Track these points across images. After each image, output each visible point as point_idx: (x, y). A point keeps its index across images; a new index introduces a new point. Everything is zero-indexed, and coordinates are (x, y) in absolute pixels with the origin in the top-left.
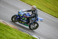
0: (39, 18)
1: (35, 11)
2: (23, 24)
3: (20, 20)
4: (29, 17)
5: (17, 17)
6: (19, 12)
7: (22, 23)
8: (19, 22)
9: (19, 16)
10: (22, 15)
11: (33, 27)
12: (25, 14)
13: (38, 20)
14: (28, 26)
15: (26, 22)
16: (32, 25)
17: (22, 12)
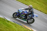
0: (35, 15)
1: (31, 9)
2: (22, 20)
3: (20, 16)
4: (27, 14)
5: (17, 14)
6: (19, 10)
7: (21, 18)
8: (19, 18)
9: (19, 13)
10: (21, 13)
11: (30, 21)
12: (23, 12)
13: (34, 16)
14: (26, 21)
15: (24, 17)
16: (29, 20)
17: (21, 10)
